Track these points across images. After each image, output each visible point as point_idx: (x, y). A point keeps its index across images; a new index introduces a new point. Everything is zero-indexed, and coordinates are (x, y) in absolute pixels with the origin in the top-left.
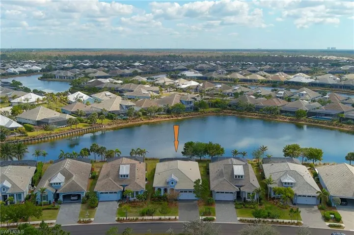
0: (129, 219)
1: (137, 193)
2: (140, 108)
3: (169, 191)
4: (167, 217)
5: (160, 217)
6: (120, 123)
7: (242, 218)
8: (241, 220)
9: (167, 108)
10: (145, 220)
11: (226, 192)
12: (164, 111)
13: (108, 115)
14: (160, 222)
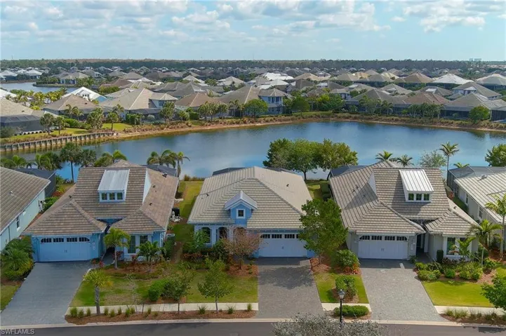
0: (106, 314)
1: (144, 238)
2: (186, 108)
3: (231, 234)
4: (223, 306)
5: (201, 305)
6: (146, 130)
7: (452, 308)
8: (448, 315)
9: (235, 108)
10: (156, 315)
11: (386, 237)
12: (230, 114)
13: (127, 117)
14: (202, 321)
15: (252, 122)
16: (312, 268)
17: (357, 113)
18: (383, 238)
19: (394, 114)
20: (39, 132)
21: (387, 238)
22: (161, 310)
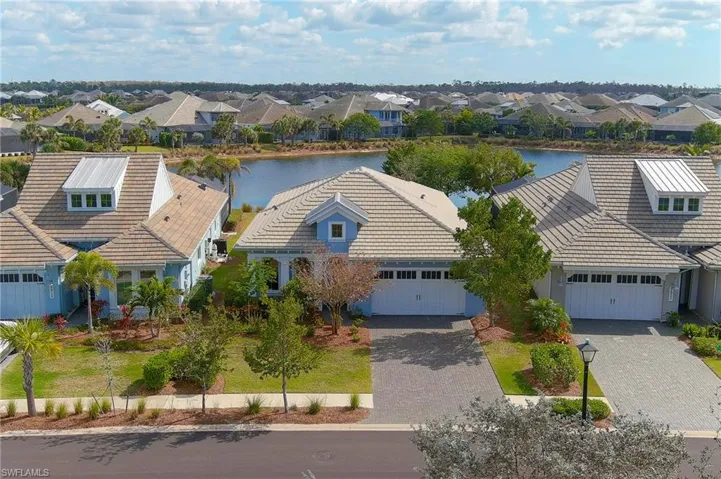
0: (46, 412)
1: (149, 277)
2: (254, 126)
3: (318, 270)
4: (300, 400)
5: (251, 397)
9: (328, 126)
11: (619, 277)
12: (321, 137)
13: (161, 137)
14: (253, 427)
15: (356, 148)
16: (477, 334)
17: (516, 137)
18: (614, 279)
19: (574, 138)
20: (19, 153)
21: (622, 279)
22: (167, 406)
